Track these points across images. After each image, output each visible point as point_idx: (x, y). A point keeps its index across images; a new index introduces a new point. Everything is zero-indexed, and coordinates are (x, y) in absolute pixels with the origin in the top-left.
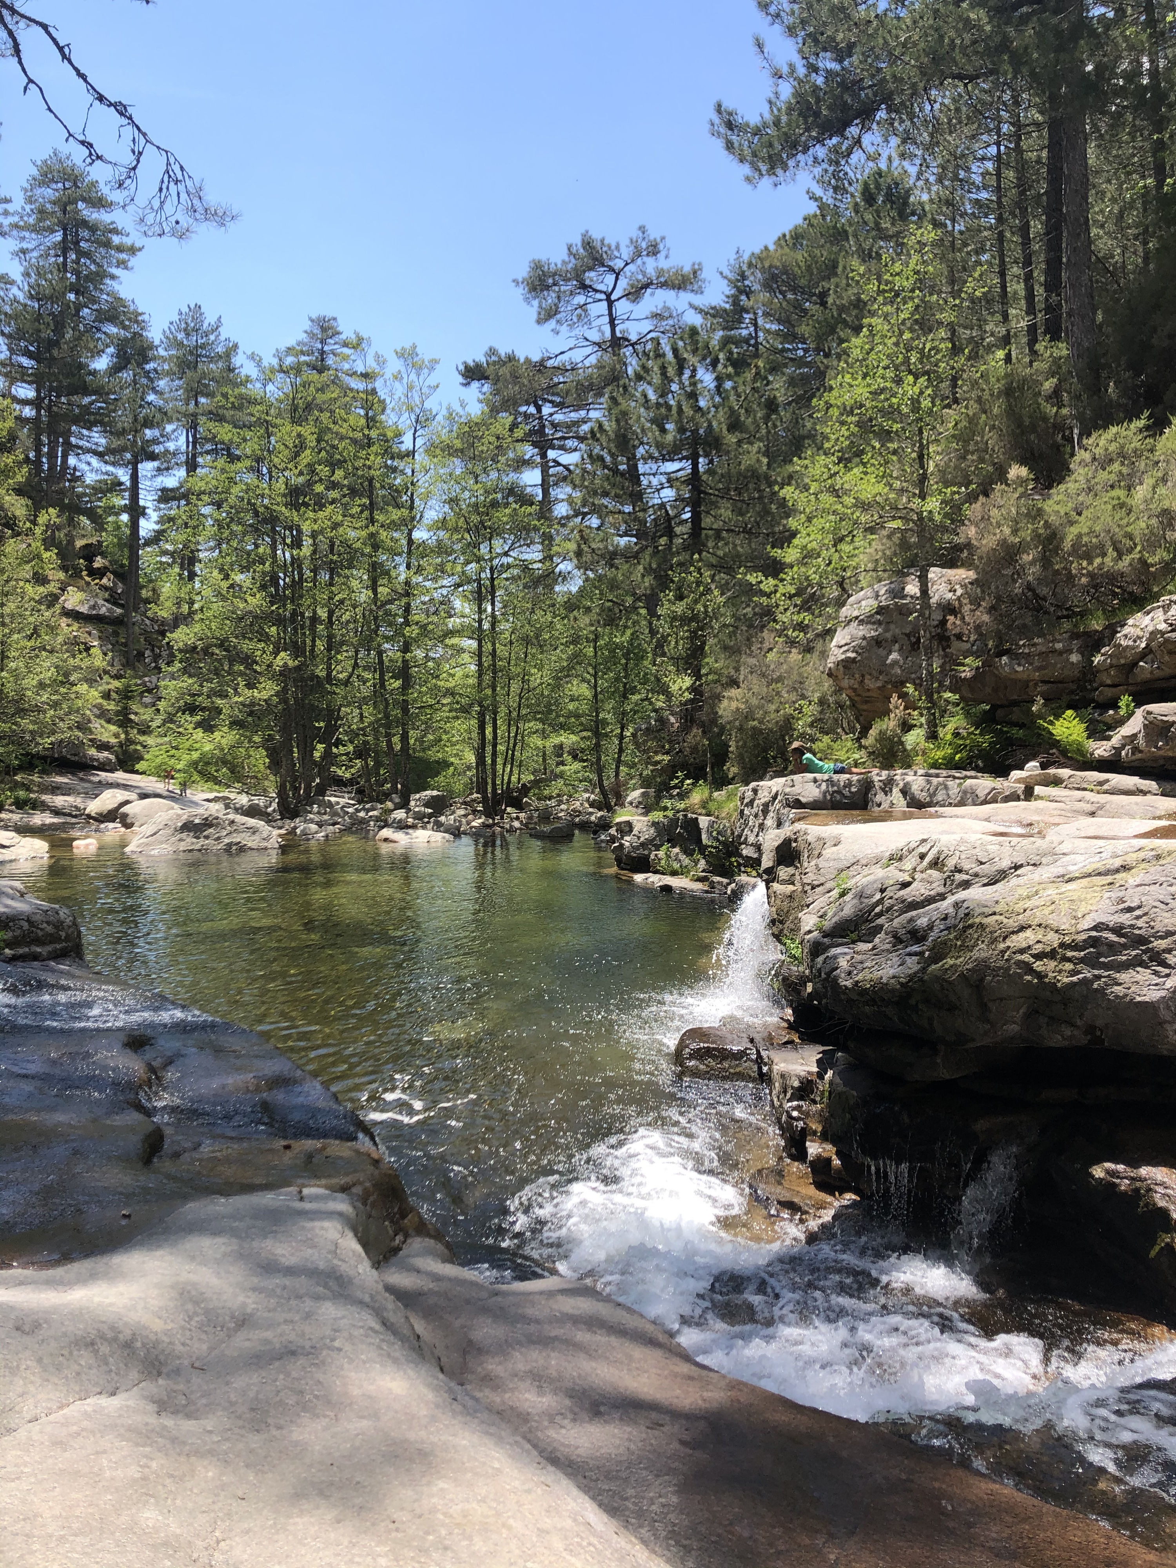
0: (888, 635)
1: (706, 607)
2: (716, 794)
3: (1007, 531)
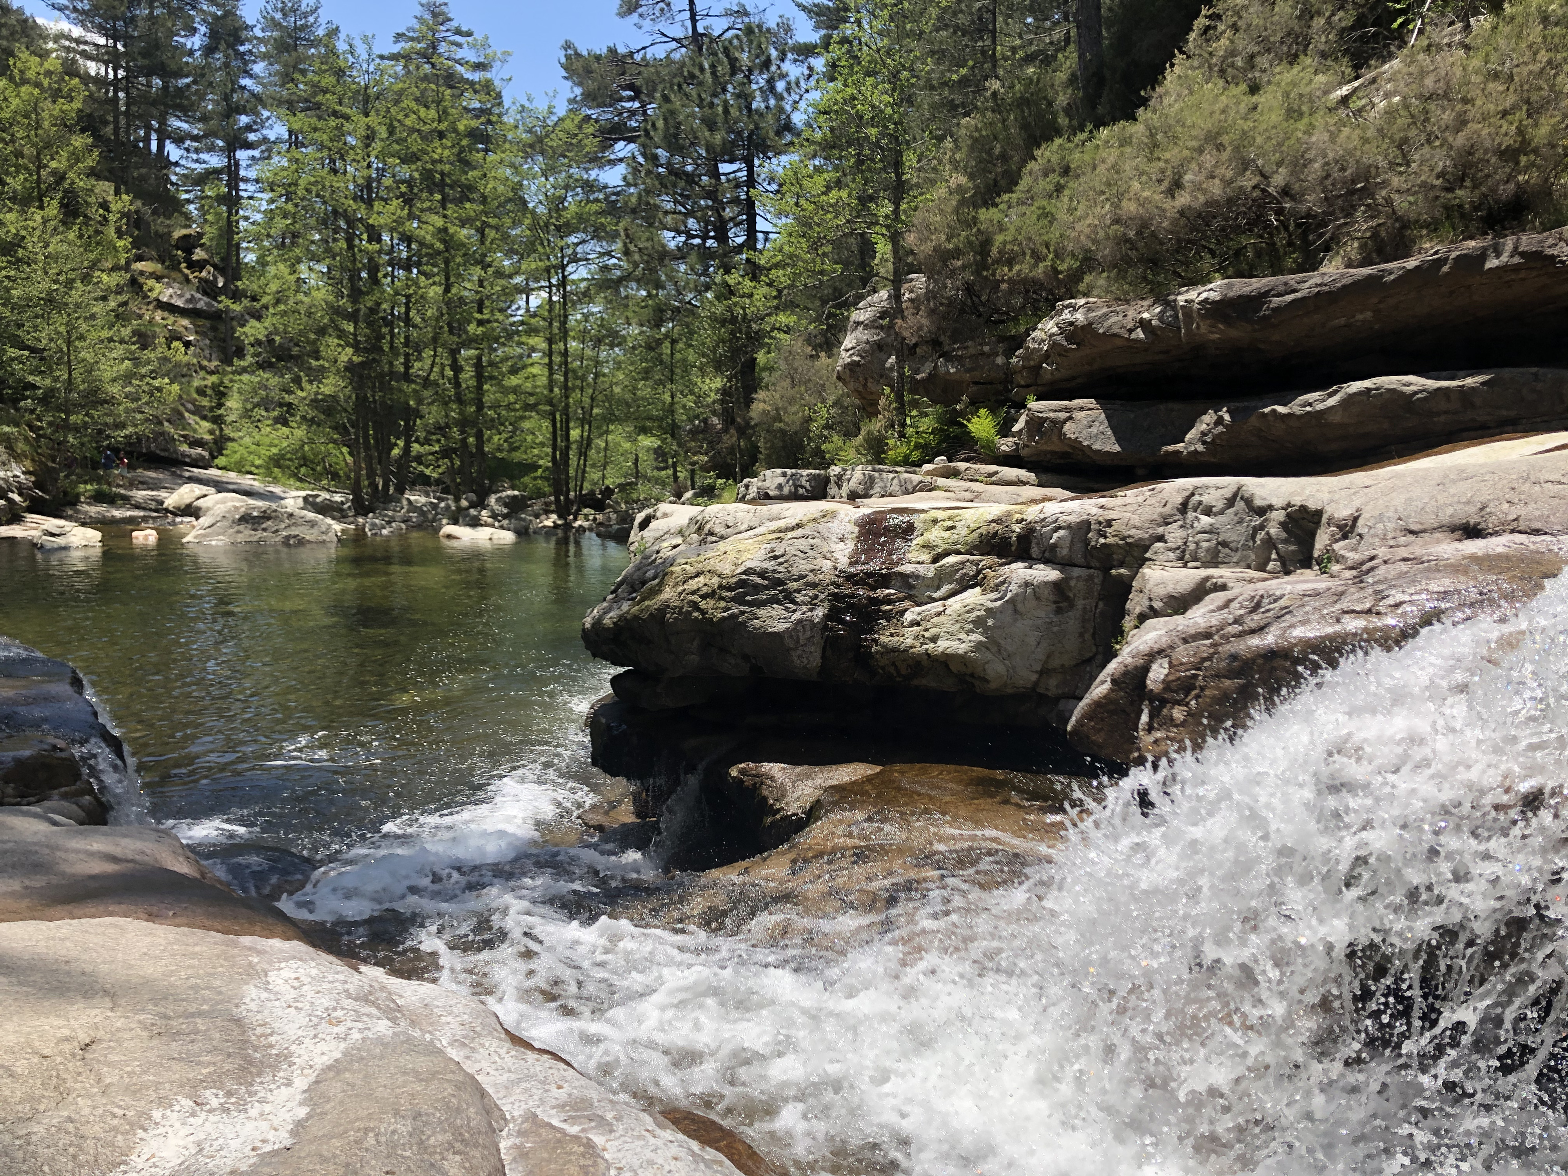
0: (888, 340)
3: (943, 237)
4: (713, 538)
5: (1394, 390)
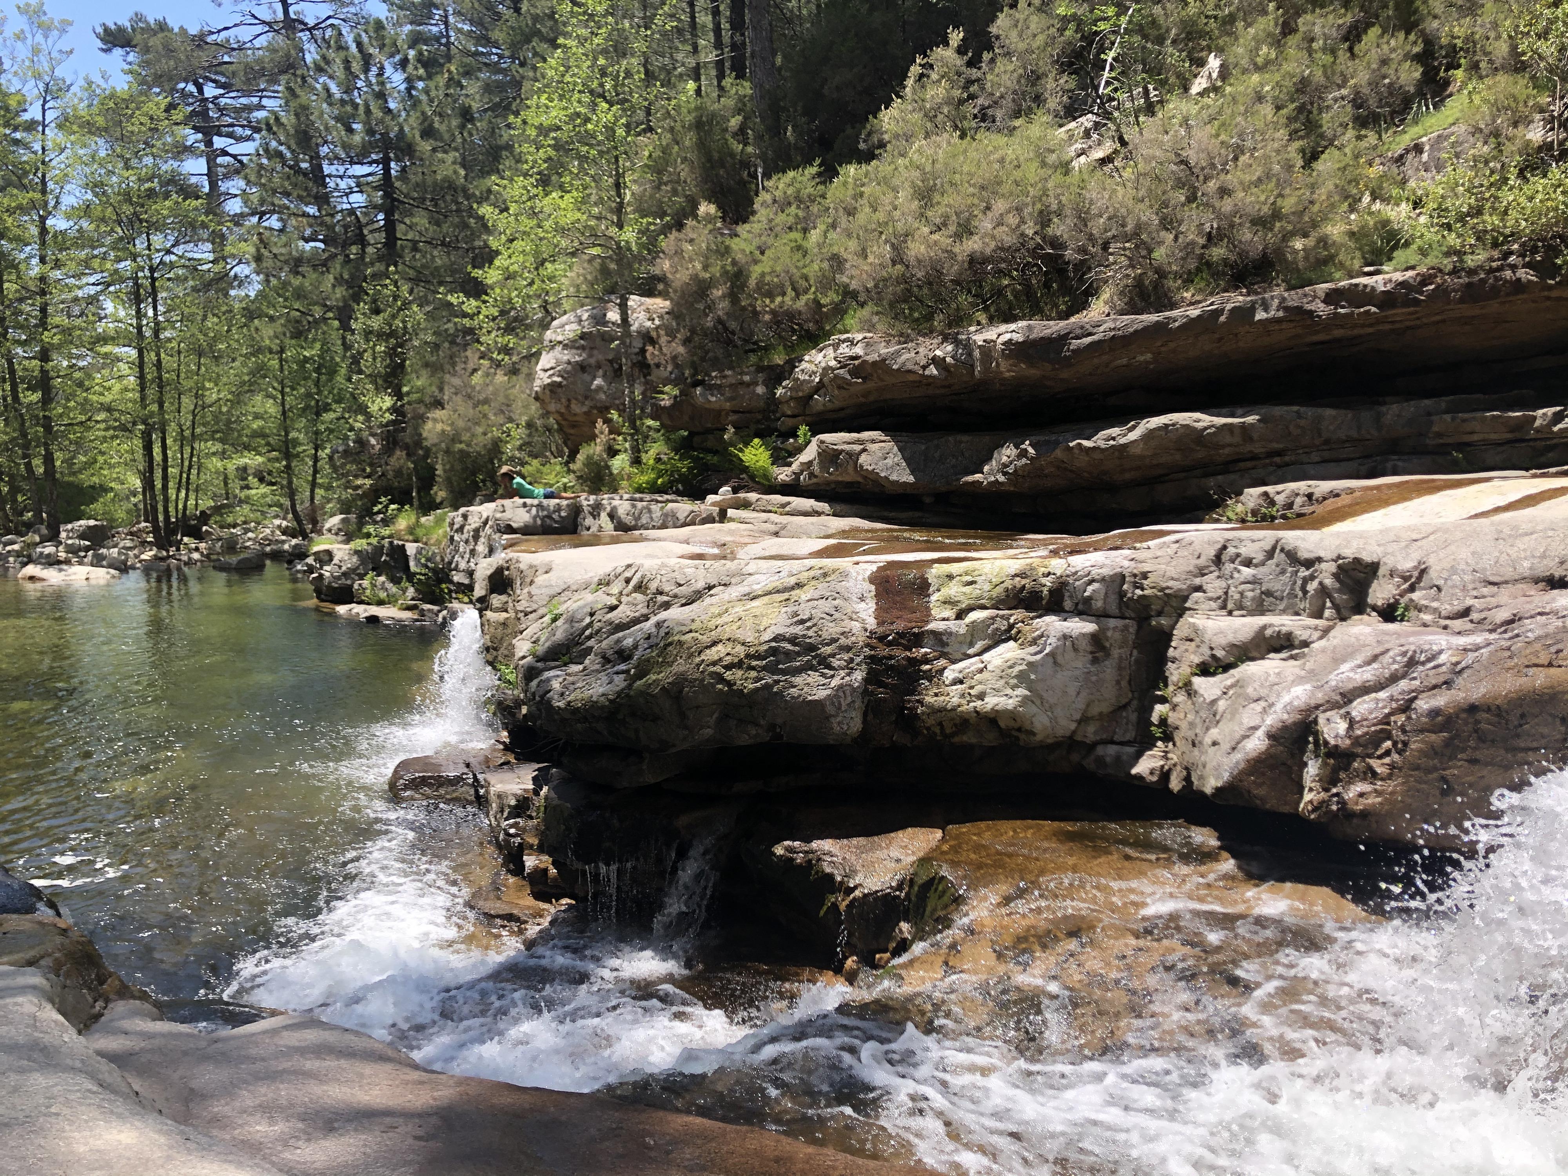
0: (592, 361)
1: (404, 322)
2: (423, 520)
3: (699, 266)
4: (666, 598)
5: (1187, 426)
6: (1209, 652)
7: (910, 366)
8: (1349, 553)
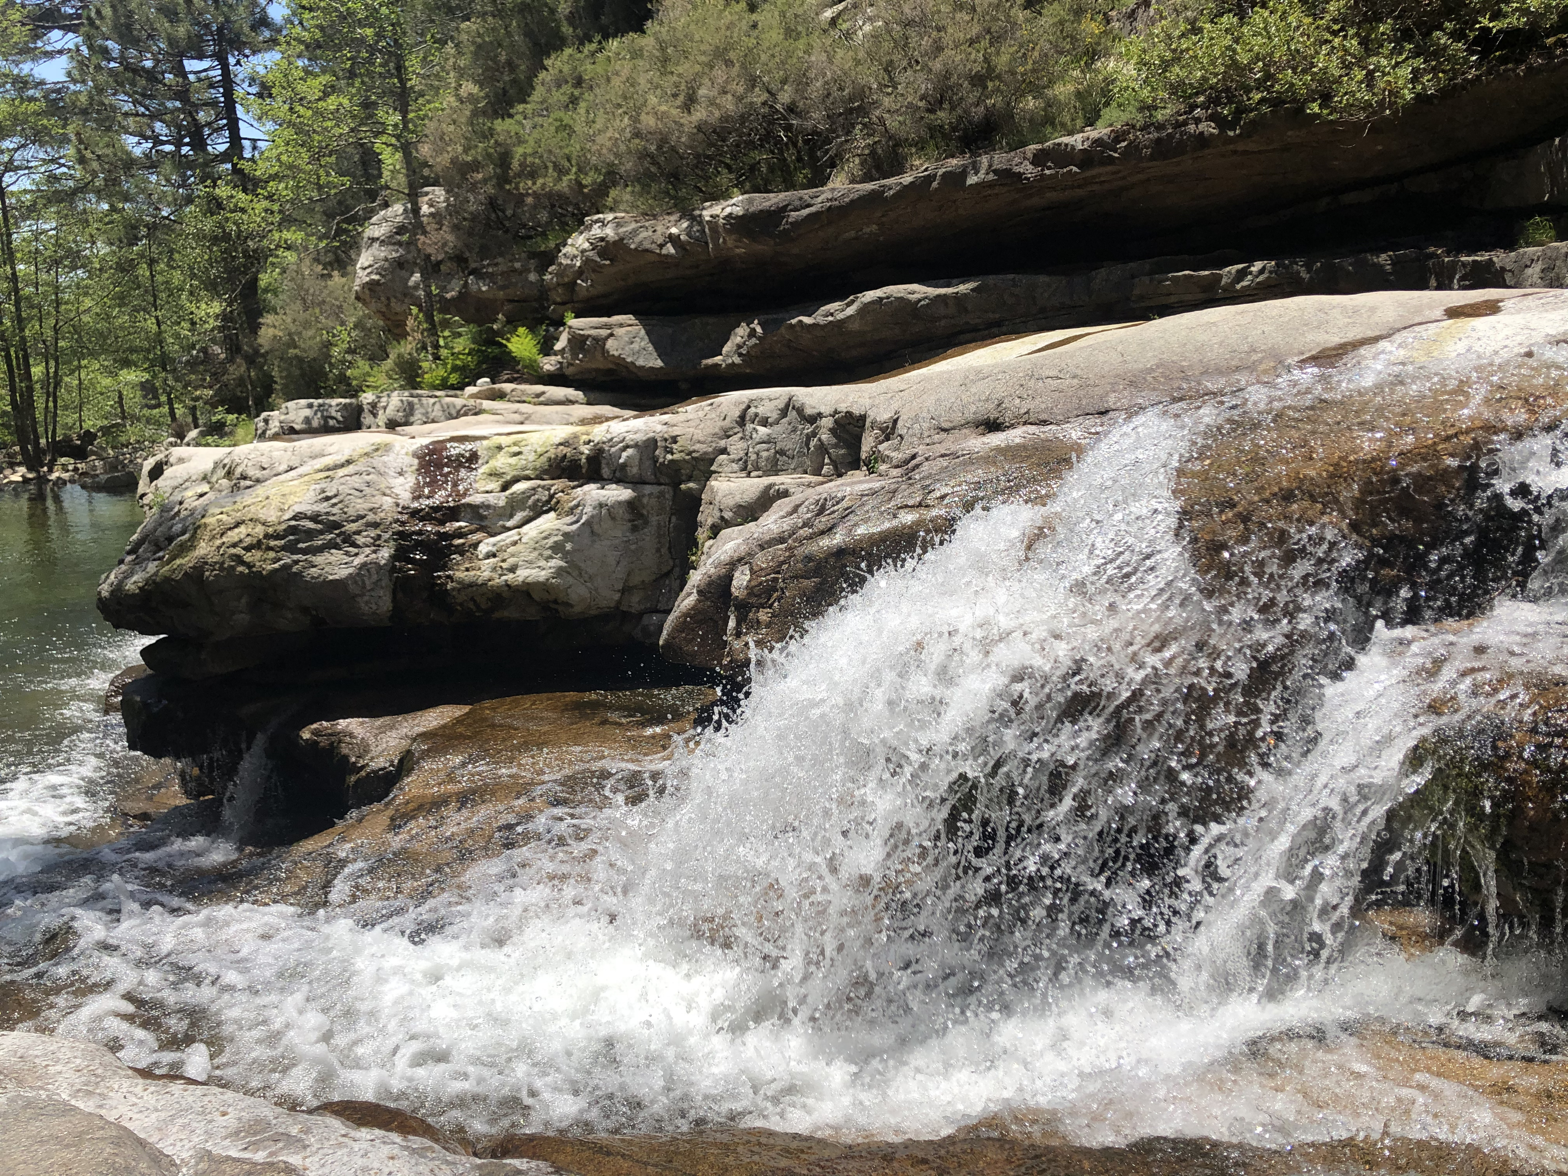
0: (409, 257)
3: (460, 149)
4: (248, 483)
5: (901, 298)
6: (718, 514)
7: (647, 245)
8: (843, 407)
